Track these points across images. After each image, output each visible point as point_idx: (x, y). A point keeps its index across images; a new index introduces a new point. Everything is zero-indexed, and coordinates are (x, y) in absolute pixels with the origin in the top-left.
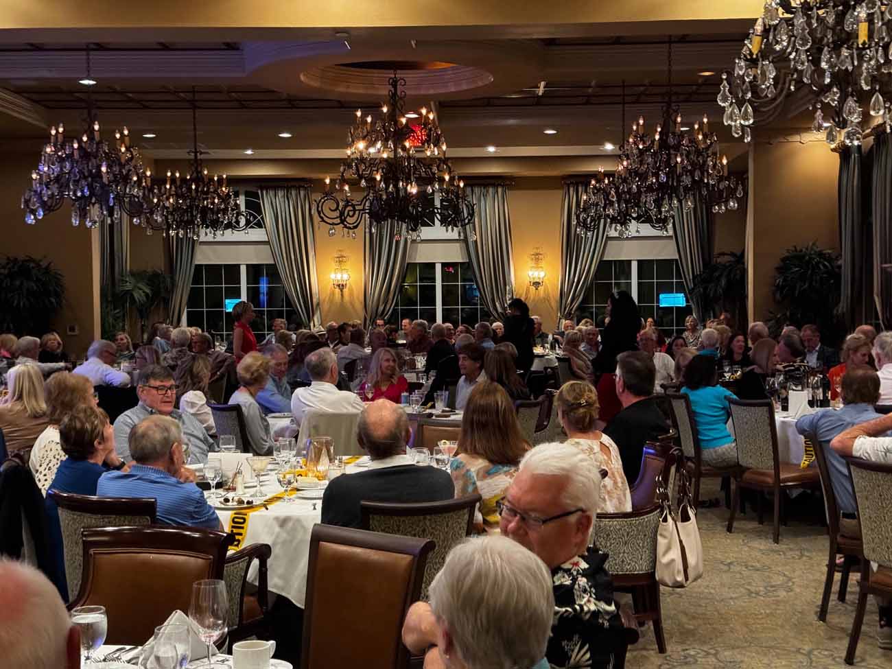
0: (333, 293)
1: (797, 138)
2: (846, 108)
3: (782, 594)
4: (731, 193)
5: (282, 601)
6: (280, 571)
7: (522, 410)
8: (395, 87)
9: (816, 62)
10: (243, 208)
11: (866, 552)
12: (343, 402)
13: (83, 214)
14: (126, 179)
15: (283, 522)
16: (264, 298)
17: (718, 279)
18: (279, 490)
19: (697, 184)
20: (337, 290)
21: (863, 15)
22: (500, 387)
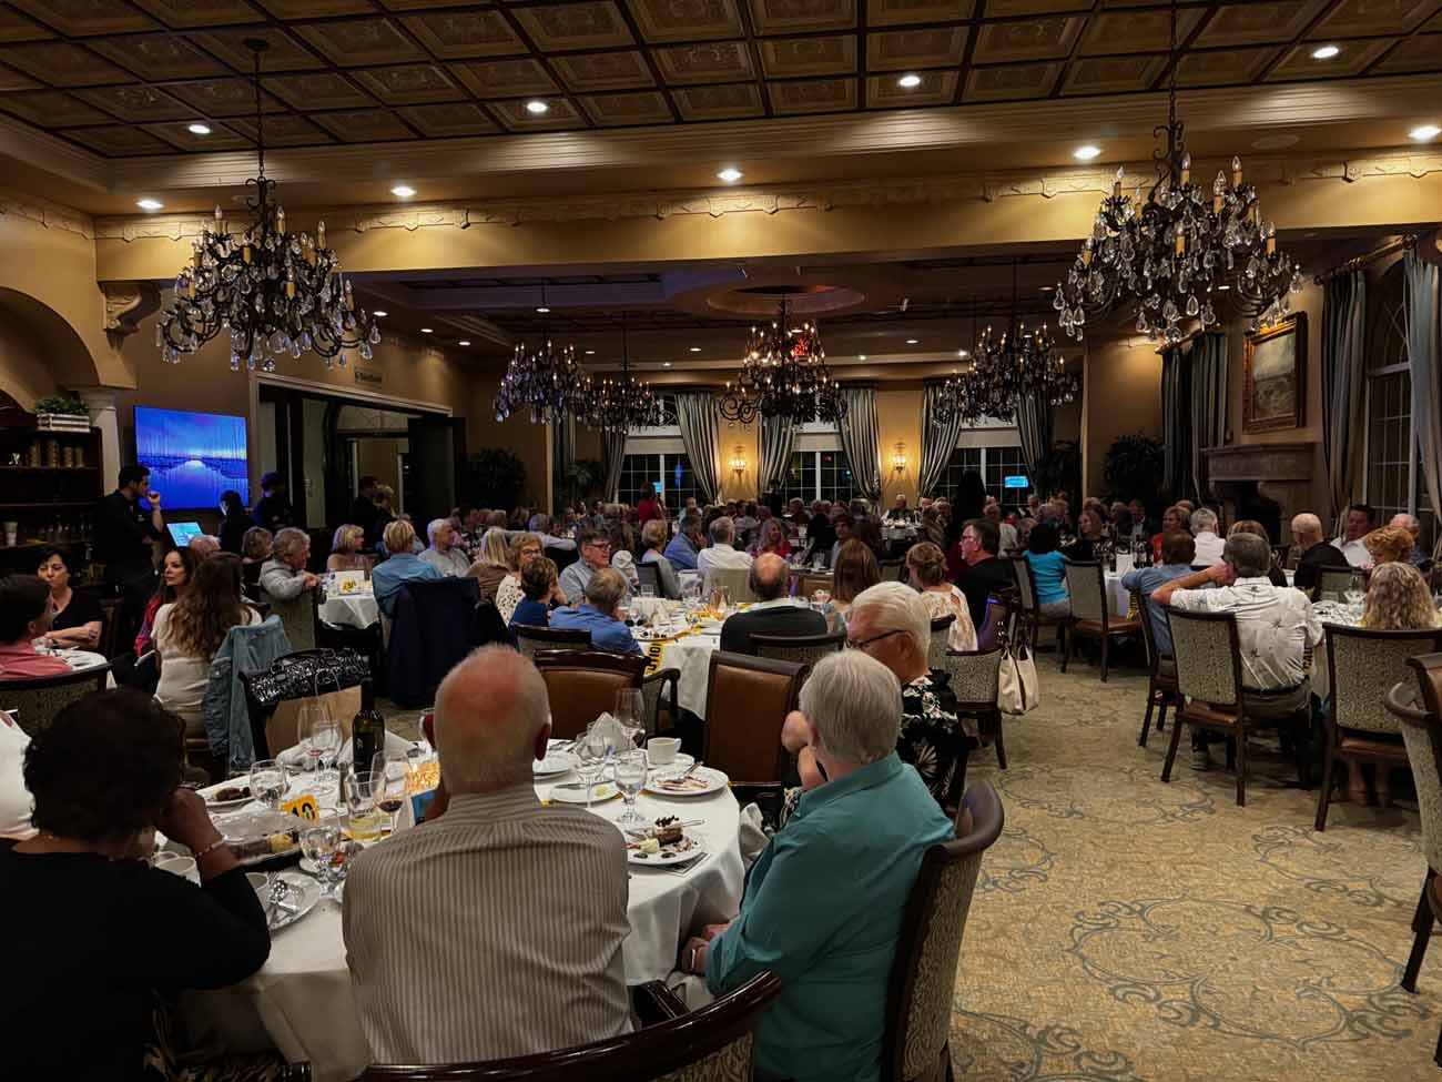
0: (732, 478)
1: (1126, 343)
2: (1165, 311)
3: (1108, 723)
4: (1067, 388)
5: (689, 715)
6: (688, 691)
7: (885, 568)
8: (783, 307)
9: (1139, 272)
10: (662, 408)
11: (1181, 687)
12: (741, 560)
13: (539, 414)
14: (571, 385)
15: (690, 652)
16: (678, 482)
17: (1057, 464)
18: (686, 627)
19: (1038, 381)
20: (736, 475)
21: (1180, 230)
22: (866, 547)
